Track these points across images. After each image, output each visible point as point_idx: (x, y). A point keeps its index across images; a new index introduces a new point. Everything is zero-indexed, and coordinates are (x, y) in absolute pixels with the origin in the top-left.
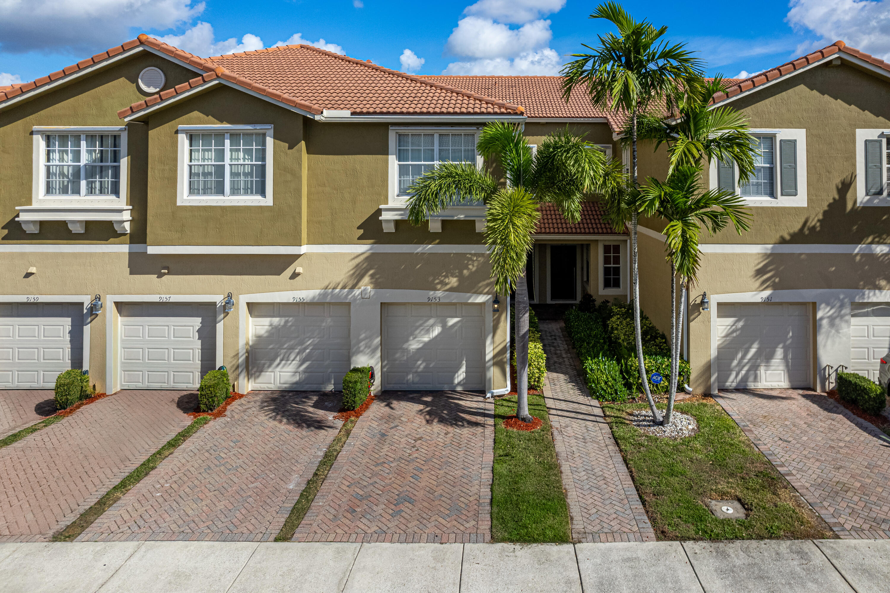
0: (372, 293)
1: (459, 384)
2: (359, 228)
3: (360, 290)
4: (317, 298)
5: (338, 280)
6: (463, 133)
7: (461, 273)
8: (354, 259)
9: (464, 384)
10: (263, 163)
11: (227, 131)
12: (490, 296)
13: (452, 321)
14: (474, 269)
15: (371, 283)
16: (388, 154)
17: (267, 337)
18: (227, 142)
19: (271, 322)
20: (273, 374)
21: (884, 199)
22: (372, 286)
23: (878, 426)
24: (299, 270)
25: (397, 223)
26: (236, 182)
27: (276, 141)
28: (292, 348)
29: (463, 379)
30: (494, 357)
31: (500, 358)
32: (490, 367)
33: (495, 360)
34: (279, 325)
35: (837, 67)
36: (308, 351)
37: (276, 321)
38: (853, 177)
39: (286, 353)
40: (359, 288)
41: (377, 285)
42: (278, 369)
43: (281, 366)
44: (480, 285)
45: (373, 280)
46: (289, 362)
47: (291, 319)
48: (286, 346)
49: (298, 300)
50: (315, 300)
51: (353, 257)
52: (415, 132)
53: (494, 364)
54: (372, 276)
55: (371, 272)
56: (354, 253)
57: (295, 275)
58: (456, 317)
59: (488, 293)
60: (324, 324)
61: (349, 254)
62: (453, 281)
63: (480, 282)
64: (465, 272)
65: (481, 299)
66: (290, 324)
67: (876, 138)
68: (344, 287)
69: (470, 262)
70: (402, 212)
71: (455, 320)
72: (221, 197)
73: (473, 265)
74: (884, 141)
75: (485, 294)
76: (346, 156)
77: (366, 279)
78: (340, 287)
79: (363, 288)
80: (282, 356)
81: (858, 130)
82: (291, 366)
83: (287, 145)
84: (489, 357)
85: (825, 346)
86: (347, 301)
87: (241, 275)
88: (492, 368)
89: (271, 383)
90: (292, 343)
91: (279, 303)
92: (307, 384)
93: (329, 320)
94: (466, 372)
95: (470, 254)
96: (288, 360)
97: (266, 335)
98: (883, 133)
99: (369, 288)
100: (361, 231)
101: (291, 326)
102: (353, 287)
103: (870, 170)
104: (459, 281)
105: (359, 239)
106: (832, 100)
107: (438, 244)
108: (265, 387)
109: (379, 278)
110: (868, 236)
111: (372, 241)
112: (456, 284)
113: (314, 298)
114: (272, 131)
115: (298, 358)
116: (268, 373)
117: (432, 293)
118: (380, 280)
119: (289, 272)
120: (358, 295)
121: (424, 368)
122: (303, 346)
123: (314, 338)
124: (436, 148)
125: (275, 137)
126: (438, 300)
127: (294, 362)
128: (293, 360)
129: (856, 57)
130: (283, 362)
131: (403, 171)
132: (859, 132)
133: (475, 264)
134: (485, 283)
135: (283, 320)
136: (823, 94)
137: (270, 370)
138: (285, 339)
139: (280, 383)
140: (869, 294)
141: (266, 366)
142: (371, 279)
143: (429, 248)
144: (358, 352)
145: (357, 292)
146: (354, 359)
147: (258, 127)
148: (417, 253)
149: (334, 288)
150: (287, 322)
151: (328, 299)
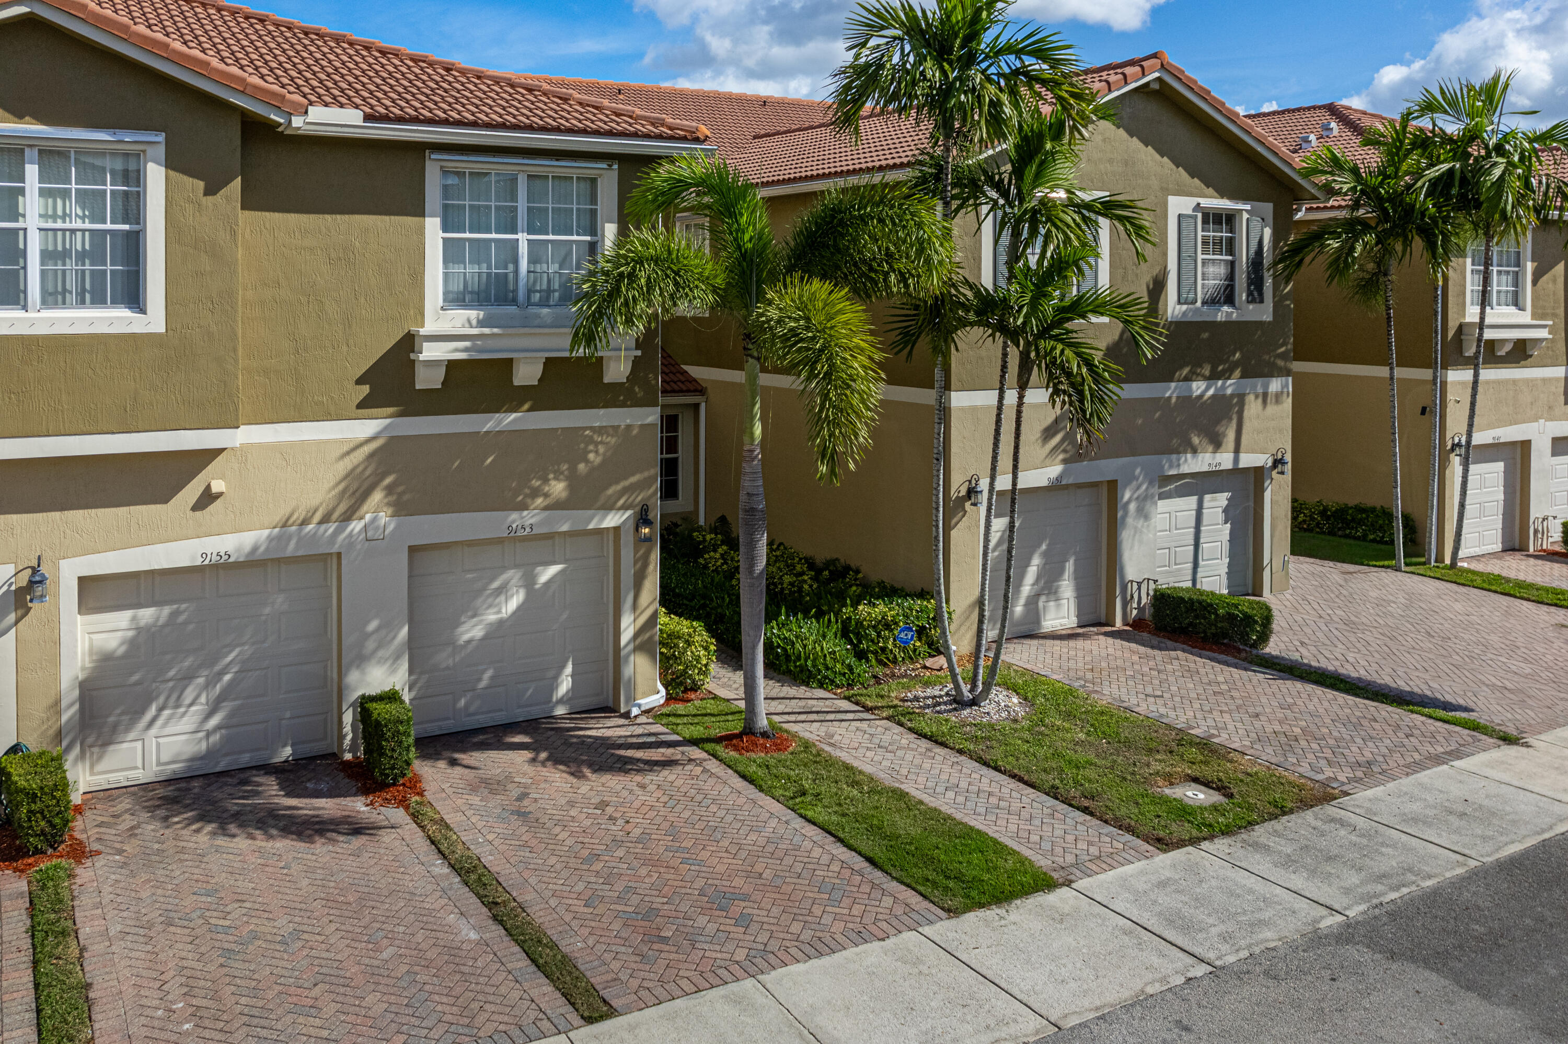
0: (391, 527)
1: (561, 701)
2: (359, 382)
3: (362, 523)
4: (262, 549)
5: (315, 502)
6: (574, 173)
7: (573, 469)
8: (348, 453)
9: (570, 699)
10: (136, 227)
11: (31, 141)
12: (629, 513)
13: (548, 573)
14: (598, 460)
15: (389, 504)
16: (422, 214)
17: (125, 656)
18: (32, 171)
19: (134, 619)
20: (139, 745)
21: (1197, 309)
22: (390, 511)
23: (1235, 657)
24: (218, 486)
25: (452, 366)
26: (60, 273)
27: (171, 173)
28: (187, 678)
29: (567, 692)
30: (636, 636)
31: (647, 635)
32: (628, 655)
33: (638, 641)
34: (154, 625)
35: (1156, 92)
36: (227, 678)
37: (147, 615)
38: (1165, 273)
39: (172, 690)
40: (361, 518)
41: (400, 508)
42: (153, 731)
43: (159, 722)
44: (610, 491)
45: (393, 498)
46: (182, 710)
47: (184, 606)
48: (172, 673)
49: (215, 558)
50: (258, 555)
51: (346, 448)
52: (477, 168)
53: (635, 650)
54: (389, 490)
55: (388, 480)
56: (350, 440)
57: (208, 498)
58: (554, 563)
59: (625, 508)
60: (267, 610)
61: (336, 441)
62: (558, 488)
63: (610, 485)
64: (582, 467)
65: (612, 520)
66: (182, 618)
67: (1190, 212)
68: (325, 520)
69: (591, 447)
70: (467, 344)
71: (553, 570)
72: (16, 314)
73: (597, 452)
74: (1200, 215)
75: (619, 509)
76: (328, 217)
77: (377, 496)
78: (318, 517)
79: (368, 517)
80: (161, 700)
81: (1171, 198)
82: (185, 719)
83: (201, 184)
84: (626, 637)
85: (1132, 548)
86: (335, 549)
87: (62, 509)
88: (632, 658)
89: (136, 768)
90: (186, 664)
91: (152, 573)
92: (226, 755)
93: (280, 599)
94: (573, 676)
95: (591, 428)
96: (177, 706)
97: (122, 650)
98: (1199, 204)
99: (384, 518)
100: (366, 389)
101: (186, 623)
102: (347, 517)
103: (1183, 263)
104: (571, 488)
105: (359, 406)
106: (1141, 146)
107: (529, 410)
108: (120, 778)
109: (404, 492)
110: (1181, 367)
111: (390, 410)
112: (564, 495)
113: (255, 549)
114: (161, 151)
115: (203, 699)
116: (125, 745)
117: (514, 516)
118: (406, 497)
119: (192, 492)
120: (360, 532)
121: (492, 678)
122: (217, 668)
123: (243, 644)
124: (522, 205)
125: (170, 164)
126: (528, 530)
127: (194, 708)
128: (191, 705)
129: (1180, 79)
130: (167, 712)
131: (452, 252)
132: (1172, 200)
133: (601, 449)
134: (619, 487)
135: (166, 610)
136: (1132, 135)
137: (131, 736)
138: (168, 657)
139: (159, 763)
140: (1179, 460)
141: (122, 728)
142: (386, 496)
143: (509, 420)
144: (361, 660)
145: (356, 526)
146: (353, 677)
147: (128, 137)
148: (487, 432)
149: (305, 522)
150: (174, 615)
151: (291, 549)
